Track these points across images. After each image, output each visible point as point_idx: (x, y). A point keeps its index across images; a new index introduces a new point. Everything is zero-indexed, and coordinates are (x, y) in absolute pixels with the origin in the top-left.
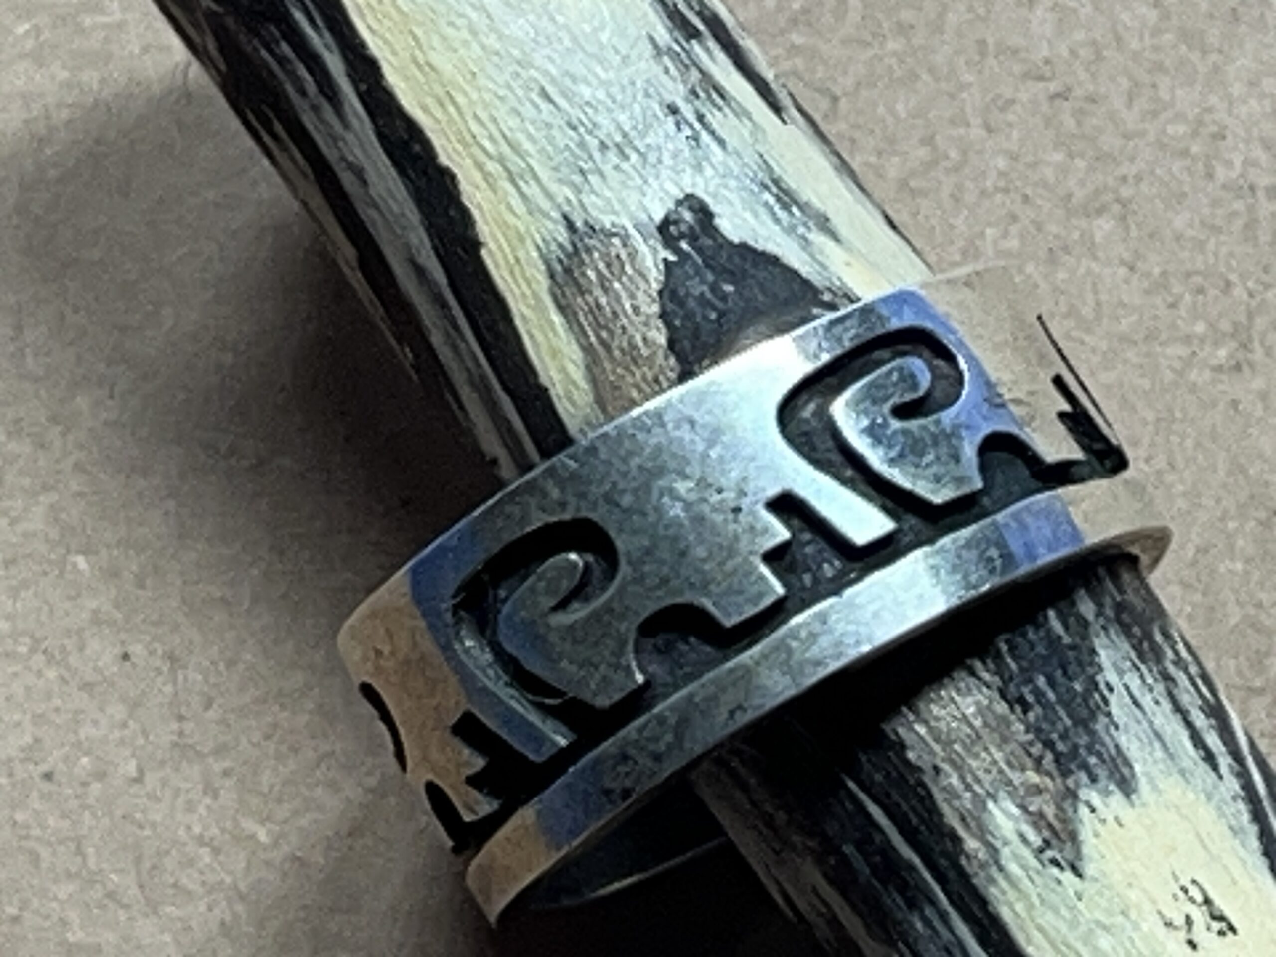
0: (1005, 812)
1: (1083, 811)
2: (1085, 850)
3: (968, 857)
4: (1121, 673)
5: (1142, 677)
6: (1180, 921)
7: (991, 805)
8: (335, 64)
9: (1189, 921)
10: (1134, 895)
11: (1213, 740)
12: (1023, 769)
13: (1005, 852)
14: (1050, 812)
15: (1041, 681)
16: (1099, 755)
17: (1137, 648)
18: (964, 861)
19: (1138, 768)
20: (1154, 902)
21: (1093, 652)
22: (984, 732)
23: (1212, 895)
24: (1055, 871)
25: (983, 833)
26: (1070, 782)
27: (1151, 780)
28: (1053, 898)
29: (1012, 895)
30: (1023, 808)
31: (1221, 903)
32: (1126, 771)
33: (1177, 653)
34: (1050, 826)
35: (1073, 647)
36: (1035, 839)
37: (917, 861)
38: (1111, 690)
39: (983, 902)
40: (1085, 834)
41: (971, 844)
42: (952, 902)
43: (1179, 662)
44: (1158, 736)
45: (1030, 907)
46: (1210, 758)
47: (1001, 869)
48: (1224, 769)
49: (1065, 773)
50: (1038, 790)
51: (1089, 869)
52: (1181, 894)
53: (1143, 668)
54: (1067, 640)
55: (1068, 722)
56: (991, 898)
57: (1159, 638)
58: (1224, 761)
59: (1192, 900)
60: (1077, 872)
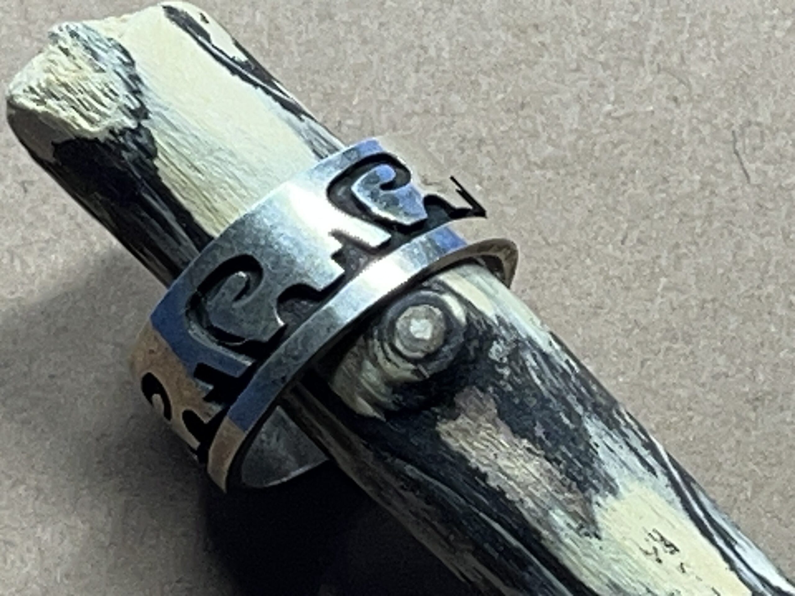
0: (558, 515)
1: (595, 507)
2: (600, 525)
3: (544, 539)
4: (601, 437)
5: (611, 437)
6: (651, 550)
7: (551, 513)
8: (168, 215)
9: (655, 549)
10: (627, 543)
11: (651, 460)
12: (563, 493)
13: (562, 534)
14: (579, 510)
15: (563, 449)
16: (598, 478)
17: (606, 423)
18: (543, 542)
19: (617, 481)
20: (637, 545)
21: (586, 430)
22: (541, 479)
23: (664, 535)
24: (588, 538)
25: (550, 527)
26: (587, 494)
27: (625, 486)
28: (589, 552)
29: (569, 553)
30: (567, 512)
31: (670, 539)
32: (612, 484)
33: (625, 421)
34: (581, 518)
35: (576, 430)
36: (575, 525)
37: (521, 547)
38: (597, 445)
39: (556, 560)
40: (598, 518)
41: (545, 533)
42: (542, 563)
43: (628, 425)
44: (624, 464)
45: (579, 558)
46: (651, 470)
47: (561, 542)
48: (659, 473)
49: (583, 490)
50: (572, 502)
51: (603, 535)
52: (649, 537)
53: (611, 433)
54: (572, 426)
55: (581, 466)
56: (559, 558)
57: (616, 416)
58: (658, 469)
59: (655, 540)
60: (598, 537)
